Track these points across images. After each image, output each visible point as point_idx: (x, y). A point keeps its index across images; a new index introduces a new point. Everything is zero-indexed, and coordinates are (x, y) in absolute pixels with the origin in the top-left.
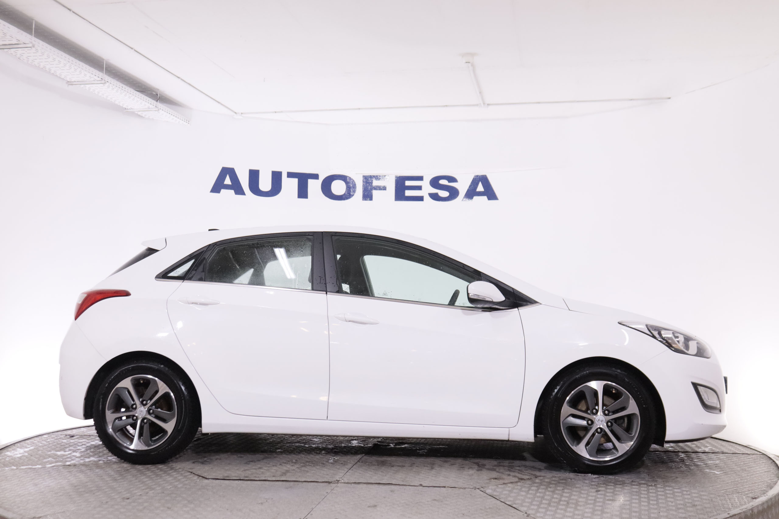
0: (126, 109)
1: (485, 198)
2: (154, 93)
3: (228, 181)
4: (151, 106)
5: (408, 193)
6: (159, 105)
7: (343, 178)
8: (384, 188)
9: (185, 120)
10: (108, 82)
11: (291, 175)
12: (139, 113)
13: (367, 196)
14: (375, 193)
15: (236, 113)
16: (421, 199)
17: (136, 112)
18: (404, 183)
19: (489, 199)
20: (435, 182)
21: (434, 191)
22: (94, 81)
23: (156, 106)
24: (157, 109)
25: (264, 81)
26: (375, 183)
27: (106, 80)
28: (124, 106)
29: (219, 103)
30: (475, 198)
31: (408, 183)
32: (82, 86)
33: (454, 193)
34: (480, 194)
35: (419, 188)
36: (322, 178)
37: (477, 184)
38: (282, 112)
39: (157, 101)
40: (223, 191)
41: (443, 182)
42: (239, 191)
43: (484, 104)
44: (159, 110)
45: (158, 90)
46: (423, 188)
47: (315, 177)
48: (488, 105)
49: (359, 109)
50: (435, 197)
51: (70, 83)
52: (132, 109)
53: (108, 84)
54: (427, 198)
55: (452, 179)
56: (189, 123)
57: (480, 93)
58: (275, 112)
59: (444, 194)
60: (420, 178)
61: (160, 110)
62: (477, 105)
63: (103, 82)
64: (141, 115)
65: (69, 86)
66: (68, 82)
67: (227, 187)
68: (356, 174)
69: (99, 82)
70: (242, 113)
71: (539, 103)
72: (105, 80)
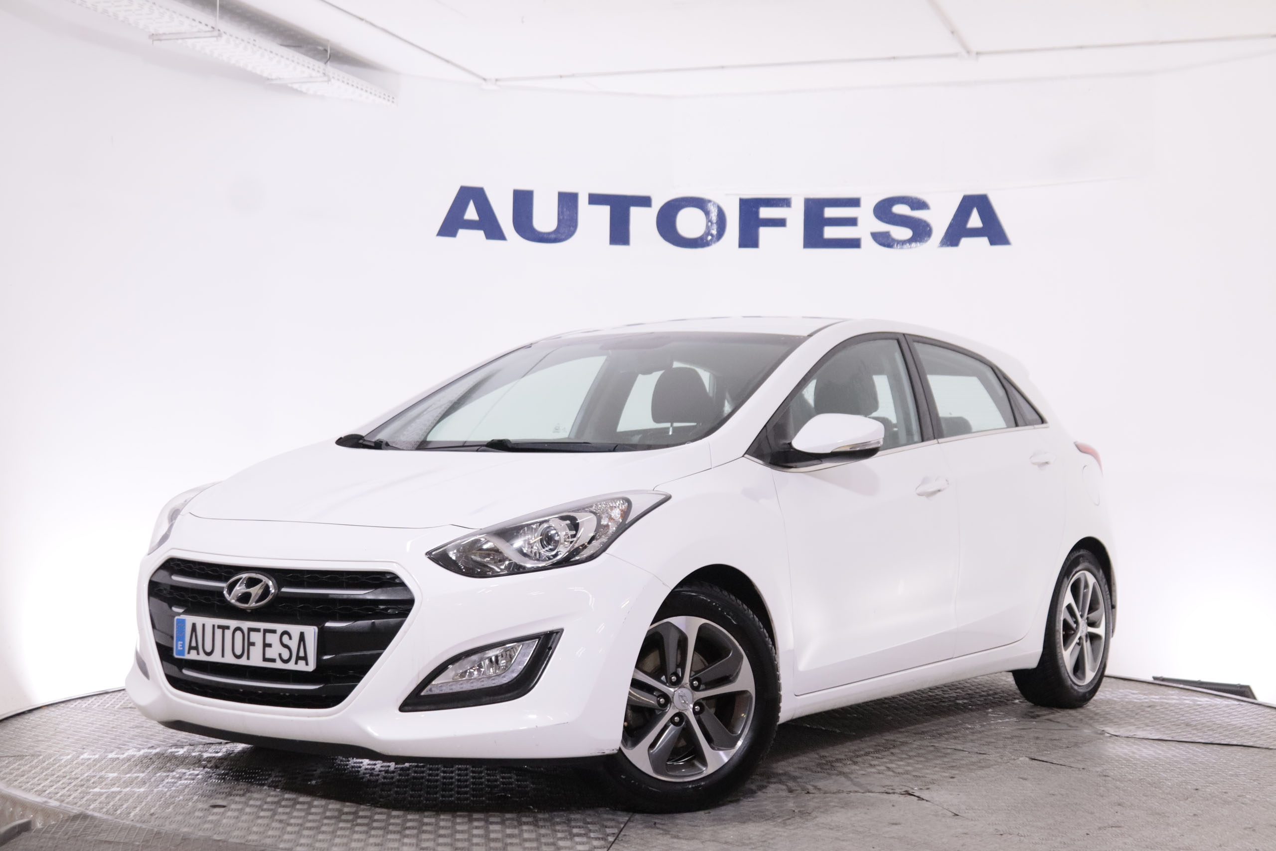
0: (268, 79)
1: (985, 240)
2: (321, 48)
3: (471, 213)
4: (314, 74)
5: (830, 232)
6: (331, 69)
7: (699, 203)
8: (780, 223)
9: (386, 97)
10: (225, 33)
11: (595, 199)
12: (296, 86)
13: (749, 239)
14: (764, 232)
15: (485, 80)
16: (855, 243)
17: (290, 85)
18: (822, 212)
19: (992, 243)
20: (883, 210)
21: (882, 227)
22: (199, 32)
23: (324, 74)
24: (326, 79)
25: (523, 22)
26: (765, 213)
27: (222, 31)
28: (265, 75)
29: (448, 61)
30: (965, 242)
31: (830, 212)
32: (180, 41)
33: (921, 231)
34: (975, 233)
35: (852, 222)
36: (657, 204)
37: (968, 215)
38: (573, 76)
39: (326, 63)
40: (461, 232)
41: (900, 209)
42: (493, 231)
43: (968, 52)
44: (329, 80)
45: (328, 41)
46: (860, 222)
47: (645, 202)
48: (978, 54)
49: (723, 67)
50: (884, 240)
51: (155, 37)
52: (280, 79)
53: (225, 37)
54: (868, 242)
55: (918, 204)
56: (393, 102)
57: (953, 32)
58: (561, 77)
59: (902, 233)
60: (854, 202)
61: (332, 80)
62: (955, 55)
63: (216, 33)
64: (299, 89)
65: (155, 42)
66: (153, 35)
67: (471, 225)
68: (727, 195)
69: (208, 34)
70: (497, 80)
71: (1081, 47)
72: (219, 30)
